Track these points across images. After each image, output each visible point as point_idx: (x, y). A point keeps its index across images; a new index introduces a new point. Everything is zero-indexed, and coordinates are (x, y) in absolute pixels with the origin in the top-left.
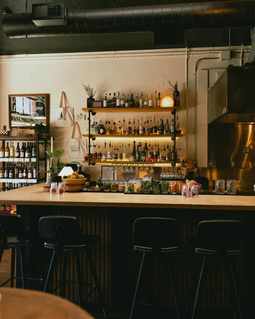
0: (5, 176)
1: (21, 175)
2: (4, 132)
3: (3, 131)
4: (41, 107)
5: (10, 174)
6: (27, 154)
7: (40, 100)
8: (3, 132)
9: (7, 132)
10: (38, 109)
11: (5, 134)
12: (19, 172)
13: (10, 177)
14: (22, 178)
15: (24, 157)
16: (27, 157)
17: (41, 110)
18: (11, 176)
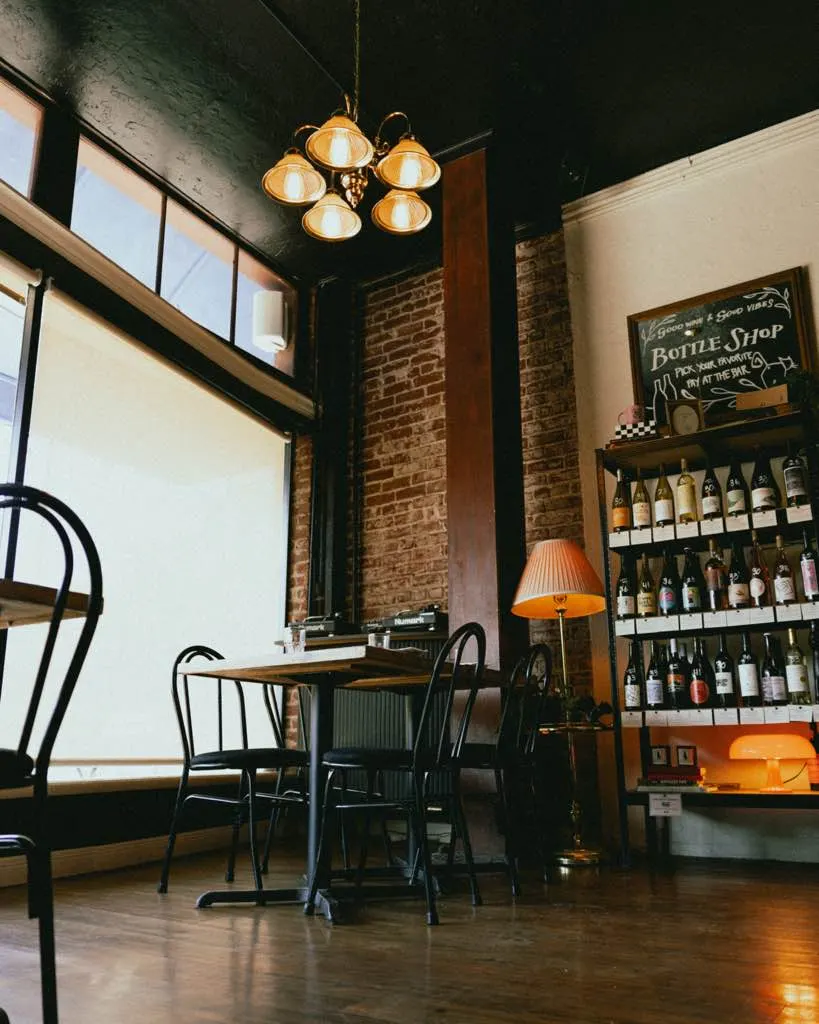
0: (665, 604)
1: (740, 594)
2: (641, 430)
3: (635, 426)
4: (775, 327)
5: (686, 592)
6: (758, 497)
7: (767, 299)
8: (636, 431)
9: (652, 428)
10: (762, 336)
11: (648, 433)
12: (727, 583)
13: (687, 605)
14: (747, 603)
15: (748, 509)
16: (764, 509)
17: (774, 336)
18: (691, 601)
